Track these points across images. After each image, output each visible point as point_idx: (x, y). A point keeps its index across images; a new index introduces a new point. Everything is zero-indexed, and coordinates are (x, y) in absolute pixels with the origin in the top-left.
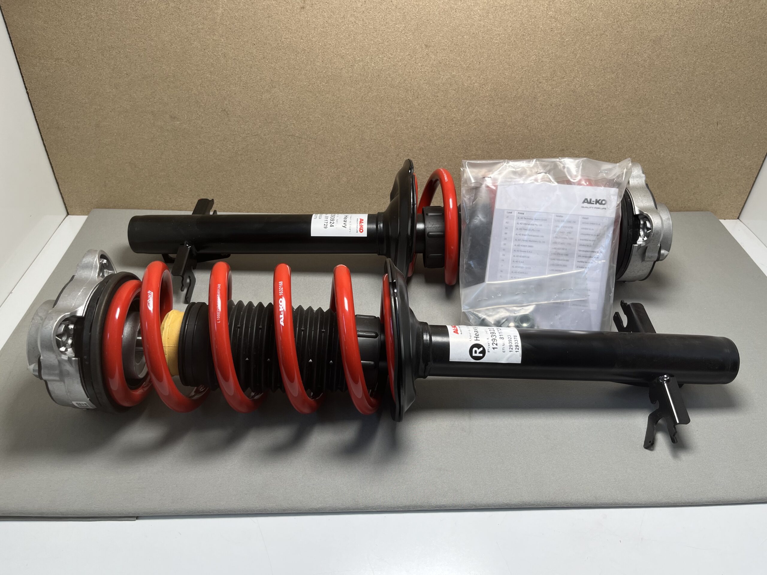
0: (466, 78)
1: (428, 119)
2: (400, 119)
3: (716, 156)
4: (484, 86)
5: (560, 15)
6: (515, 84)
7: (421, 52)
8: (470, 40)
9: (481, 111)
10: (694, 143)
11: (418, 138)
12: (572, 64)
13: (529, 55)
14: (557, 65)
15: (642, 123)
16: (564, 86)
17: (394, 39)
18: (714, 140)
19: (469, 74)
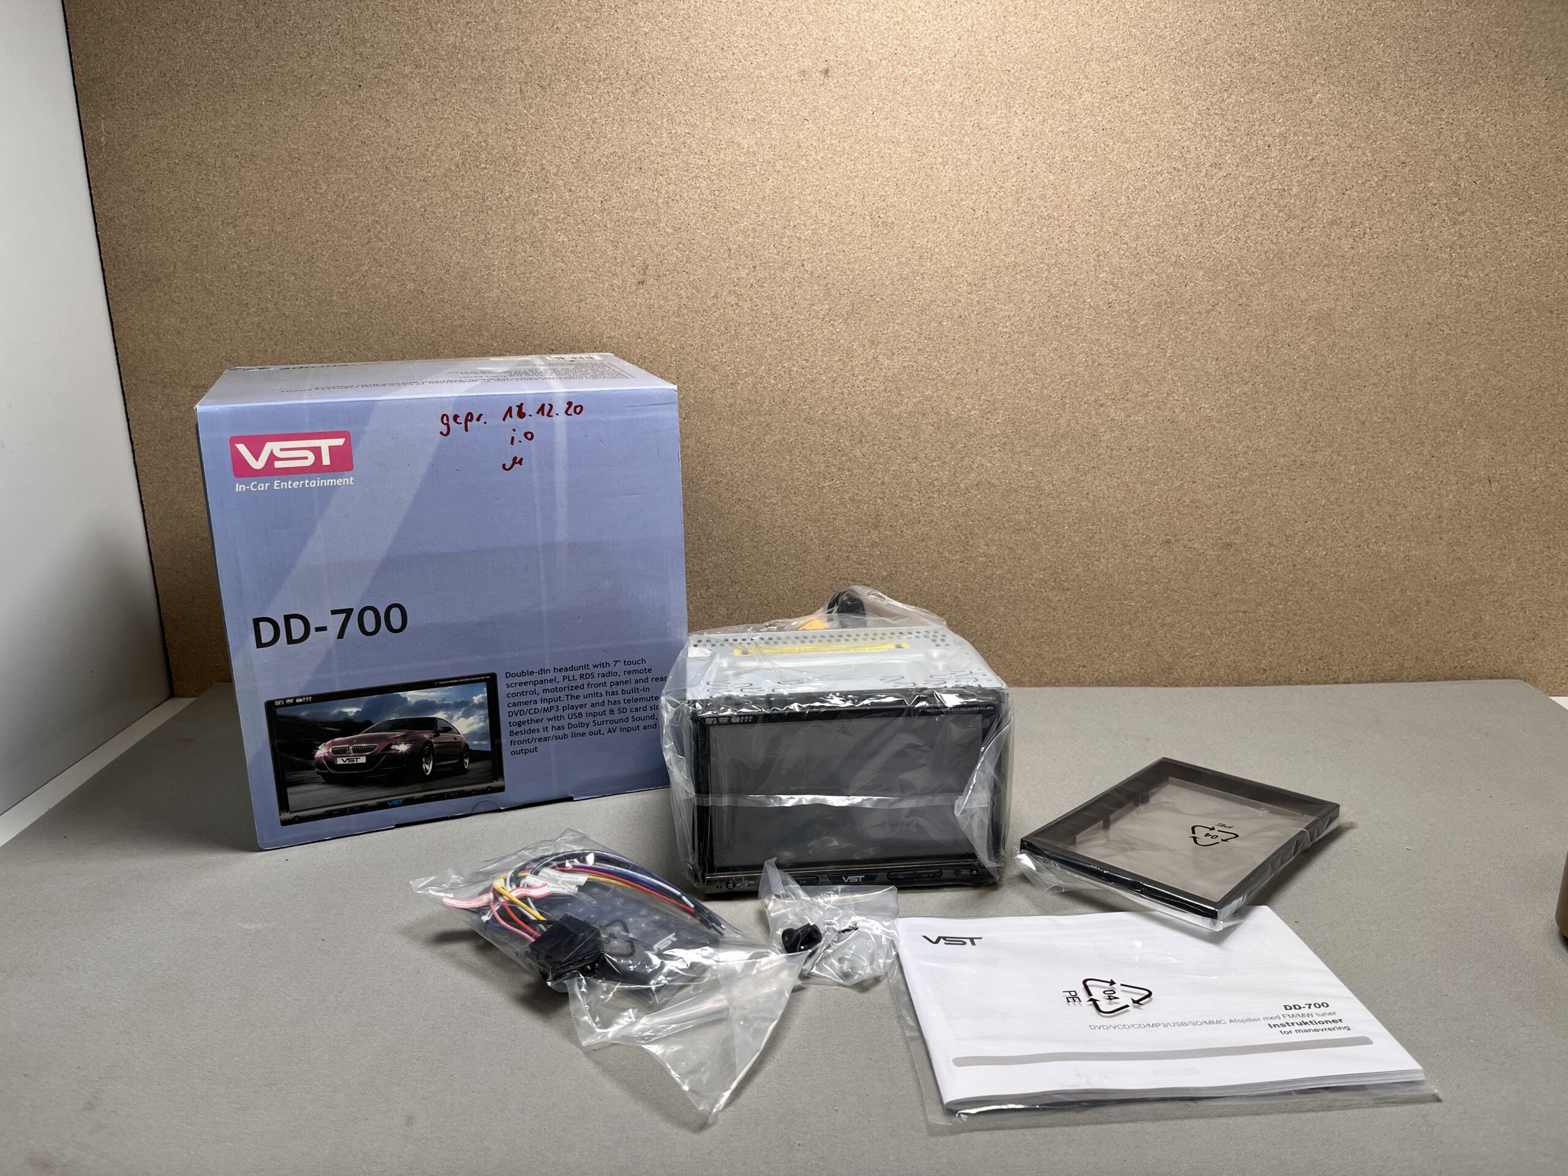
0: (952, 400)
1: (883, 483)
2: (829, 485)
3: (1503, 550)
4: (989, 415)
5: (1122, 278)
6: (1051, 409)
7: (863, 353)
8: (954, 329)
9: (988, 465)
10: (1447, 524)
11: (866, 523)
12: (1160, 368)
13: (1072, 353)
14: (1131, 370)
15: (1326, 482)
16: (1150, 411)
17: (809, 333)
18: (1491, 515)
19: (959, 394)
